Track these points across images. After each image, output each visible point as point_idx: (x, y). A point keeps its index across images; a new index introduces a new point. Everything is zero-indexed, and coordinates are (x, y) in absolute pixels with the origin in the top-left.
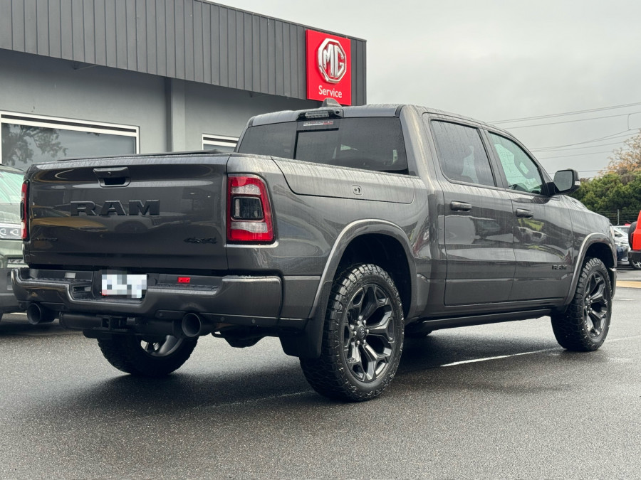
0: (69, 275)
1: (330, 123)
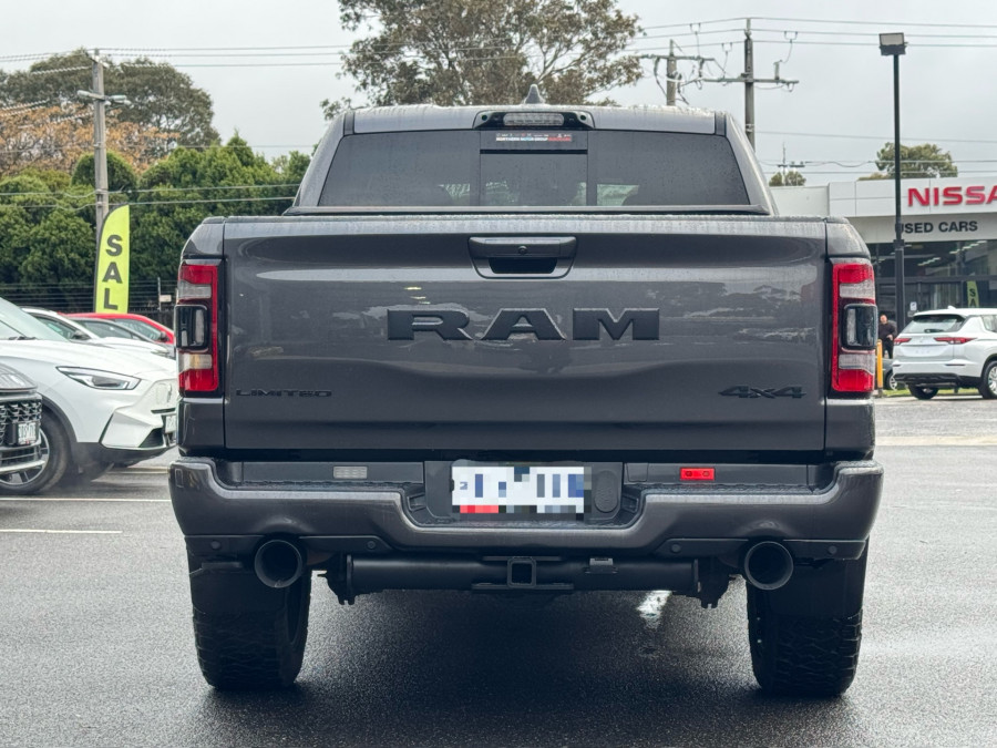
0: (344, 471)
1: (565, 138)
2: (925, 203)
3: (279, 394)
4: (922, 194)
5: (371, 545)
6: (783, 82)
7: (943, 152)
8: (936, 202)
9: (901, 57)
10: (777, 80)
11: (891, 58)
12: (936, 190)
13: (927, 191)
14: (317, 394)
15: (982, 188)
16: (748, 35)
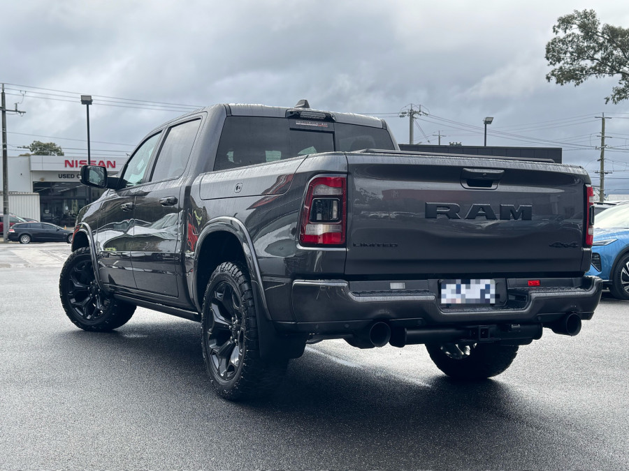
0: (395, 286)
1: (325, 125)
2: (72, 166)
3: (373, 245)
4: (71, 162)
5: (419, 322)
6: (19, 112)
7: (58, 146)
8: (77, 166)
9: (90, 106)
10: (16, 111)
11: (86, 105)
12: (76, 161)
13: (73, 161)
14: (391, 245)
15: (95, 161)
16: (3, 90)
